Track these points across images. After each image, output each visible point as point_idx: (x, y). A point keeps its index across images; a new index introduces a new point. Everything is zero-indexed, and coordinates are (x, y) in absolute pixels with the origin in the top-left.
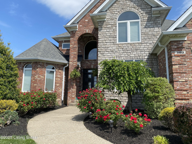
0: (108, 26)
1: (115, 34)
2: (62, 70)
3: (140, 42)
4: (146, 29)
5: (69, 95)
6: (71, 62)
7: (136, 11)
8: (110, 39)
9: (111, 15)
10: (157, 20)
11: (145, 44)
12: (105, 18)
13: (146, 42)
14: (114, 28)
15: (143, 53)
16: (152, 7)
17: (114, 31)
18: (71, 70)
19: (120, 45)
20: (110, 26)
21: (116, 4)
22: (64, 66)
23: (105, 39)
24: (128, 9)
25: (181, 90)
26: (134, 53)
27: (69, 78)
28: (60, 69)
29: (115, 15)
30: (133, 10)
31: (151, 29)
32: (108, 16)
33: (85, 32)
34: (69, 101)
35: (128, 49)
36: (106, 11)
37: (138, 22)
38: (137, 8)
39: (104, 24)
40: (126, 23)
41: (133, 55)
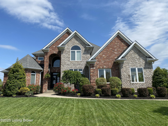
0: (66, 52)
1: (70, 56)
2: (40, 73)
3: (81, 61)
4: (84, 55)
5: (44, 87)
6: (45, 69)
7: (79, 46)
8: (67, 59)
9: (68, 47)
10: (89, 51)
11: (83, 62)
12: (65, 48)
13: (83, 61)
14: (69, 53)
15: (82, 66)
16: (86, 45)
17: (69, 55)
18: (45, 74)
19: (72, 62)
20: (67, 52)
21: (70, 42)
22: (41, 71)
23: (65, 58)
24: (76, 45)
25: (93, 82)
26: (78, 66)
27: (44, 78)
28: (38, 73)
29: (69, 47)
30: (78, 45)
31: (86, 55)
32: (66, 47)
33: (53, 53)
34: (44, 91)
35: (75, 64)
36: (65, 44)
37: (80, 51)
38: (80, 44)
39: (64, 51)
40: (75, 51)
41: (78, 67)
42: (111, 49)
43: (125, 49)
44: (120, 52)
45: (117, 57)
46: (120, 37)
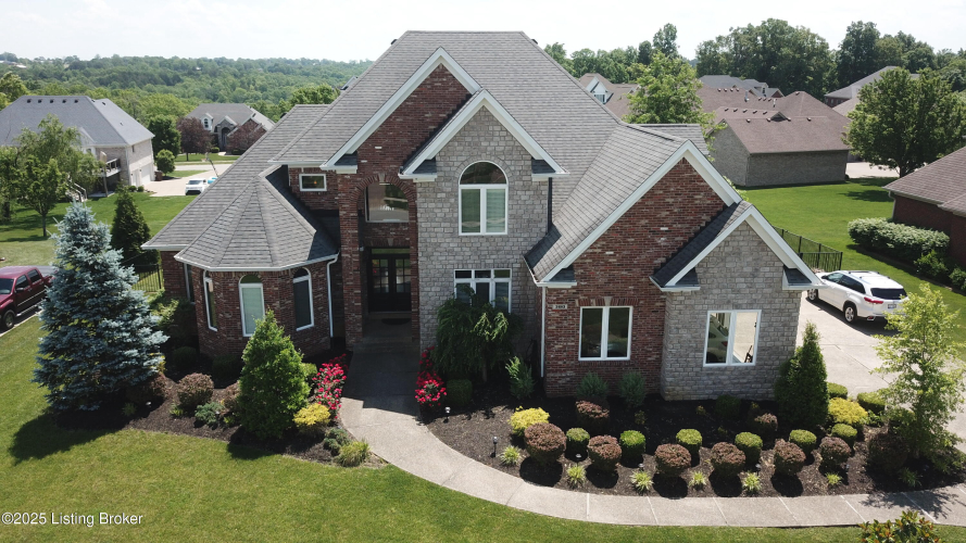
0: (439, 196)
1: (455, 215)
3: (506, 234)
4: (518, 207)
6: (347, 252)
7: (499, 164)
8: (443, 225)
9: (445, 168)
10: (542, 187)
11: (515, 240)
13: (516, 234)
14: (453, 200)
15: (510, 256)
16: (532, 158)
19: (464, 240)
20: (444, 195)
21: (455, 143)
23: (434, 225)
24: (484, 158)
26: (492, 256)
28: (320, 273)
29: (455, 168)
30: (494, 161)
31: (529, 207)
32: (438, 170)
33: (376, 180)
35: (481, 248)
36: (435, 158)
37: (504, 189)
38: (504, 158)
40: (478, 190)
41: (491, 262)
42: (643, 222)
43: (703, 225)
44: (682, 239)
45: (663, 260)
46: (691, 168)
